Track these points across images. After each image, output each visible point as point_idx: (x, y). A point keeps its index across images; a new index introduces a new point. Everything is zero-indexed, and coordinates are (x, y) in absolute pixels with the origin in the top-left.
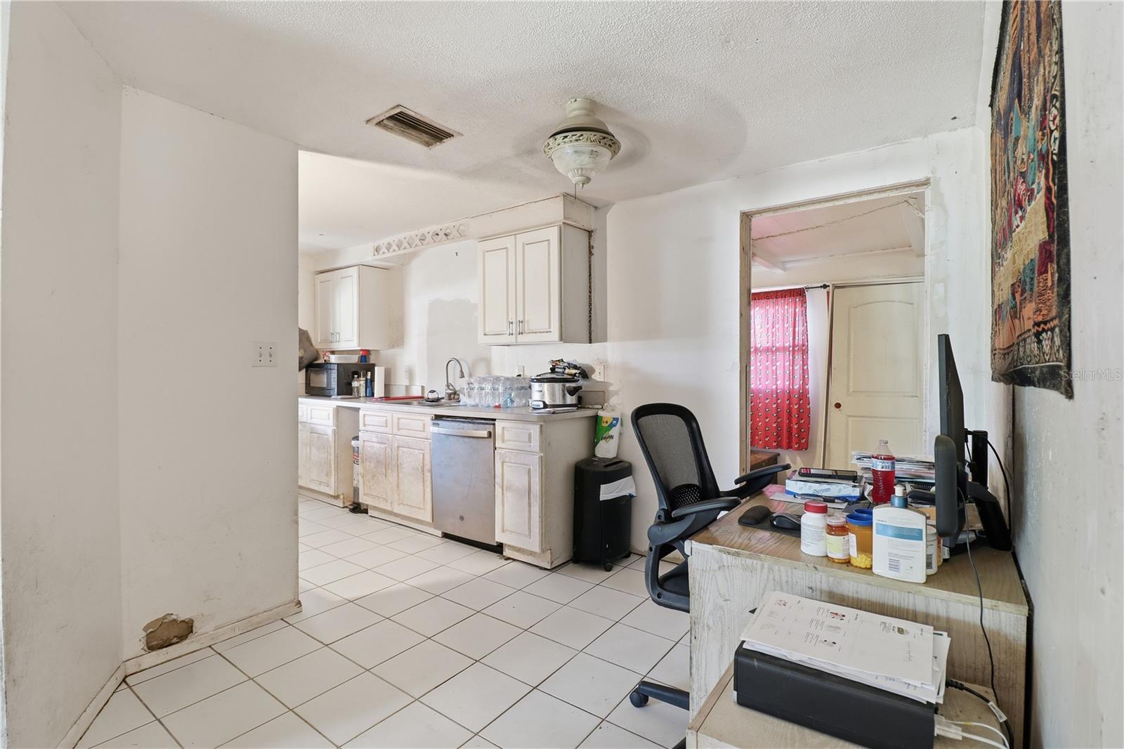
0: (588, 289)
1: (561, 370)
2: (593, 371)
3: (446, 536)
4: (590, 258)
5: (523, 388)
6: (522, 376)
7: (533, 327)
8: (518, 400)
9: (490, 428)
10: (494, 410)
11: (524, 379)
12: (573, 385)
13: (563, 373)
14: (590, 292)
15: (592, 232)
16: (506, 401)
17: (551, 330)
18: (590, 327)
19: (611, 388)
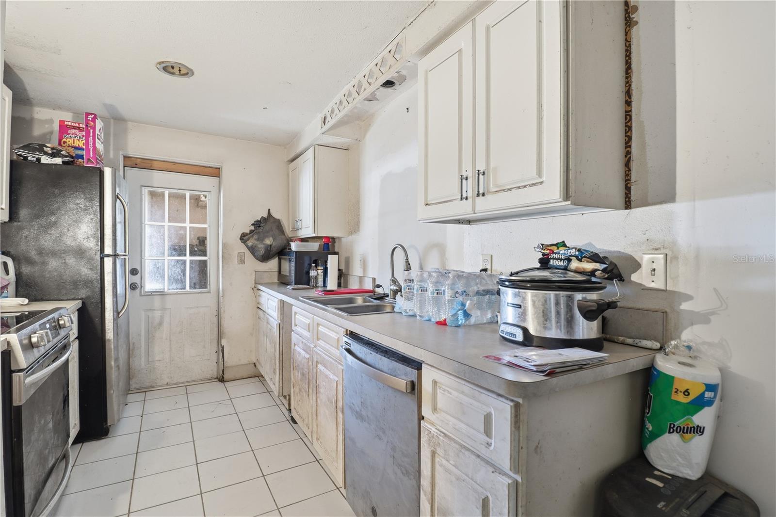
0: (622, 97)
1: (561, 263)
2: (636, 266)
4: (626, 33)
5: (487, 292)
6: (489, 272)
7: (504, 178)
8: (479, 313)
9: (412, 373)
11: (491, 276)
12: (593, 296)
13: (566, 269)
14: (628, 103)
16: (456, 314)
17: (544, 179)
18: (627, 175)
19: (685, 306)
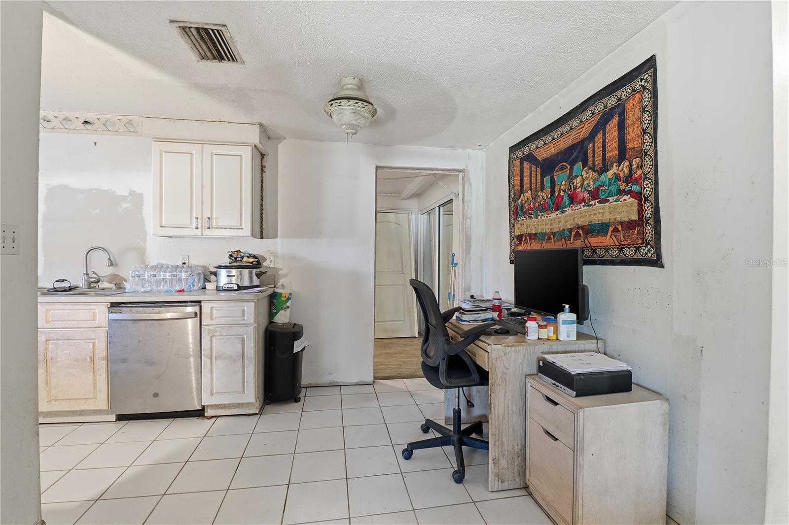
1: (240, 259)
2: (265, 260)
3: (121, 418)
4: (262, 174)
6: (187, 264)
9: (197, 309)
10: (178, 294)
12: (259, 270)
14: (262, 200)
15: (264, 155)
17: (243, 227)
18: (261, 226)
19: (281, 272)
